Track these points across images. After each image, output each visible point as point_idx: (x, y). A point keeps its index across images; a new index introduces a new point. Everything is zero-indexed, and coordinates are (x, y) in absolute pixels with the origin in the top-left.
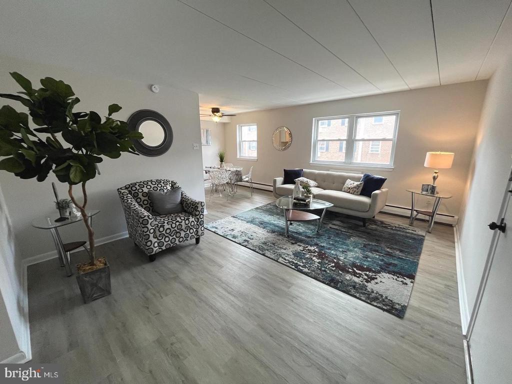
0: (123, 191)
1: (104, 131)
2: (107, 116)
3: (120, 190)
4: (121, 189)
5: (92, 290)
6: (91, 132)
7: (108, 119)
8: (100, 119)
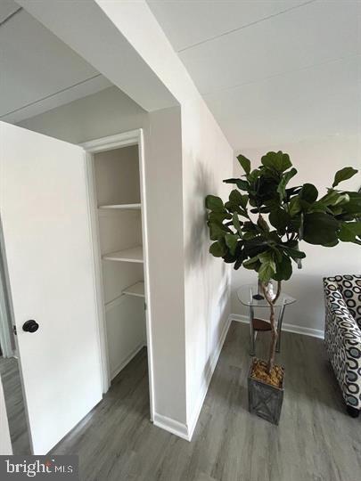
0: (330, 283)
1: (319, 211)
2: (331, 187)
3: (326, 280)
4: (328, 279)
5: (259, 404)
6: (299, 213)
7: (331, 191)
8: (316, 193)
